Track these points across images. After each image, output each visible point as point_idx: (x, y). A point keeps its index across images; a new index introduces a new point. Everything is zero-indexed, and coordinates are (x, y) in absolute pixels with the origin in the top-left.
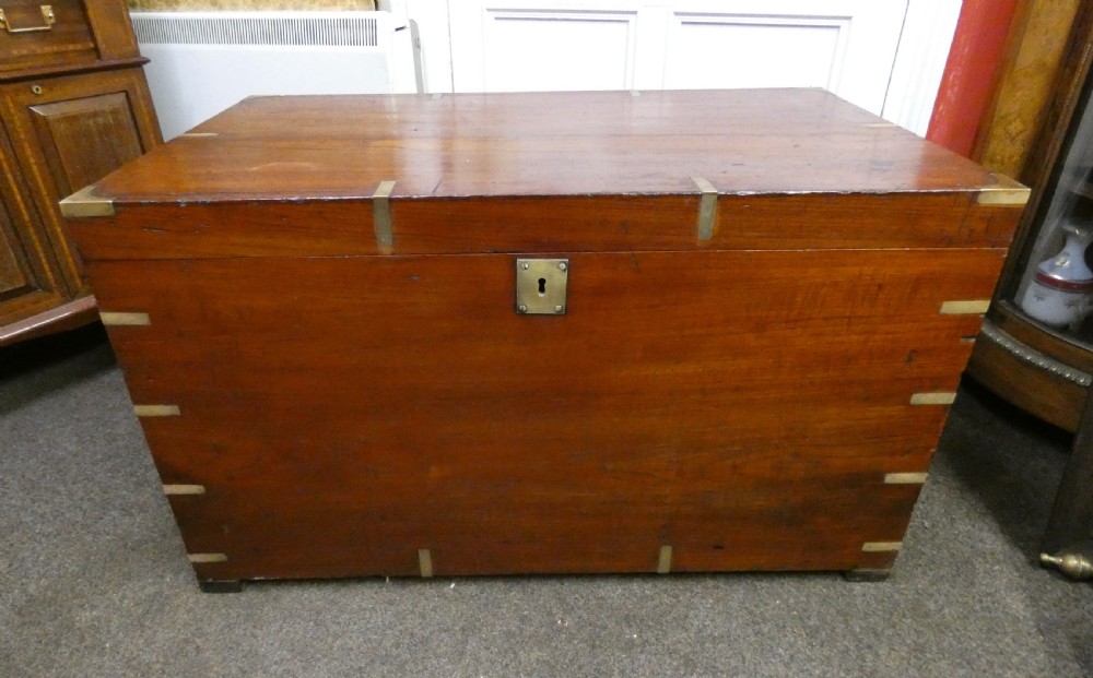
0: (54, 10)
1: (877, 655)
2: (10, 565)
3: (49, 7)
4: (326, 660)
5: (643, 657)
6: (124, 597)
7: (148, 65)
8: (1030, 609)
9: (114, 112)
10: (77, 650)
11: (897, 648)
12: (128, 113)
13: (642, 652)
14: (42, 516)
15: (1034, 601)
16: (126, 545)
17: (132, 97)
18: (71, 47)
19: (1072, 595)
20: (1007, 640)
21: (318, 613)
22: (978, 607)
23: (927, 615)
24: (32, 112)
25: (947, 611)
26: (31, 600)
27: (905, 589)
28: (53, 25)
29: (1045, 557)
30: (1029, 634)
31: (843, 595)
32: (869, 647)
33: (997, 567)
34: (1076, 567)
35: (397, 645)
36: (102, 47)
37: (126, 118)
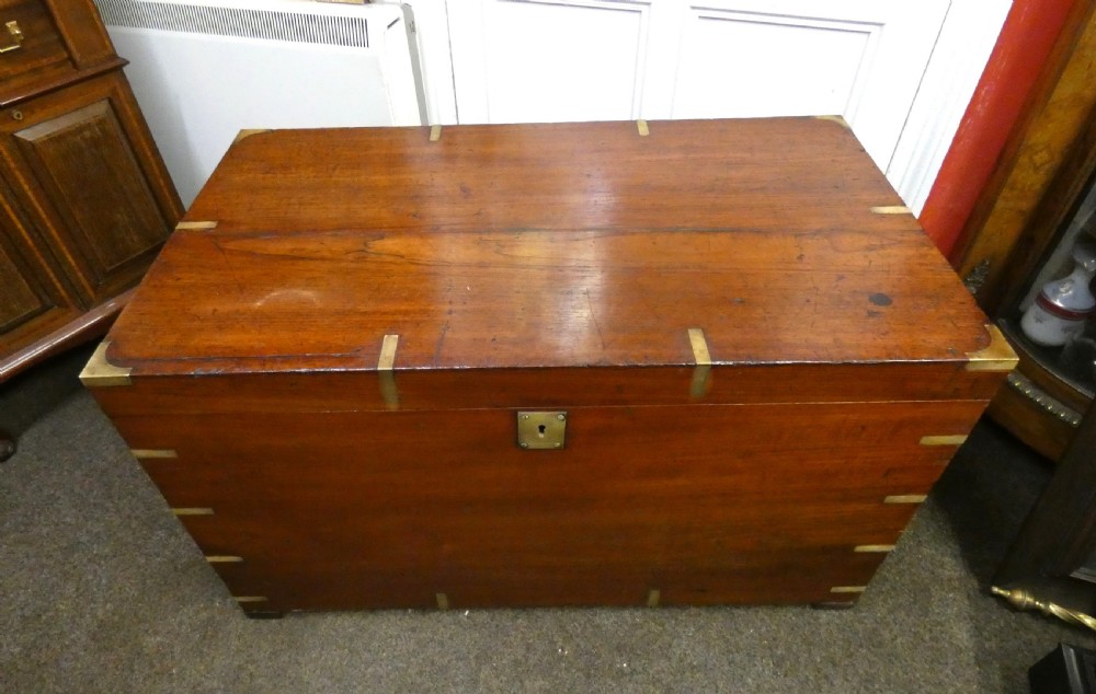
0: (19, 25)
1: (832, 684)
2: (77, 589)
3: (14, 22)
4: (360, 688)
5: (630, 686)
6: (181, 623)
7: (128, 66)
8: (974, 639)
9: (101, 122)
10: (150, 676)
11: (850, 678)
12: (115, 121)
13: (630, 681)
14: (97, 534)
15: (978, 631)
16: (176, 568)
17: (116, 103)
18: (44, 61)
19: (1014, 625)
20: (949, 671)
21: (351, 640)
22: (927, 637)
23: (880, 644)
24: (17, 140)
25: (899, 641)
26: (102, 624)
27: (865, 617)
28: (22, 42)
29: (996, 589)
30: (968, 665)
31: (809, 623)
32: (826, 677)
33: (951, 595)
34: (1022, 602)
35: (421, 673)
36: (77, 56)
37: (113, 126)
